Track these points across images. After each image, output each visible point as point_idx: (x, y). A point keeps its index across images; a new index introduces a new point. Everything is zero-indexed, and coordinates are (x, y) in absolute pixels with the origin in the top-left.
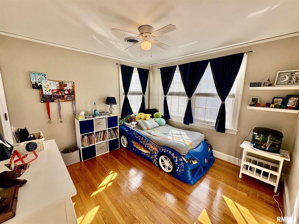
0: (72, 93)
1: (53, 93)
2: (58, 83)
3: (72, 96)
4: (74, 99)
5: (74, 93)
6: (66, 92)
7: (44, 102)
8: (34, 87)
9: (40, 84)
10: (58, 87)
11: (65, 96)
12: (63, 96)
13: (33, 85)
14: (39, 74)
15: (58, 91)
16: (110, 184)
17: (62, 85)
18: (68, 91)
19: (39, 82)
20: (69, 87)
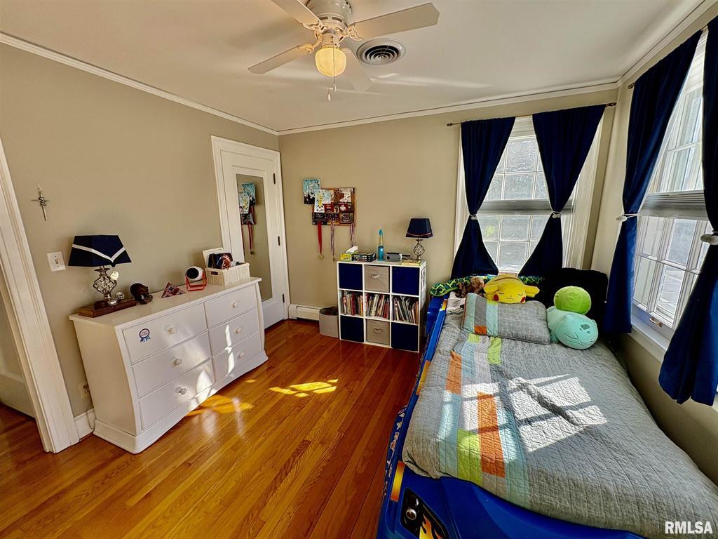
0: (351, 209)
1: (326, 209)
2: (332, 192)
3: (351, 214)
4: (352, 222)
5: (354, 209)
6: (343, 208)
7: (316, 224)
8: (306, 202)
9: (313, 196)
10: (332, 199)
11: (341, 215)
12: (338, 215)
13: (305, 198)
14: (311, 181)
15: (333, 205)
16: (303, 395)
17: (338, 195)
18: (346, 205)
19: (312, 194)
20: (347, 198)
